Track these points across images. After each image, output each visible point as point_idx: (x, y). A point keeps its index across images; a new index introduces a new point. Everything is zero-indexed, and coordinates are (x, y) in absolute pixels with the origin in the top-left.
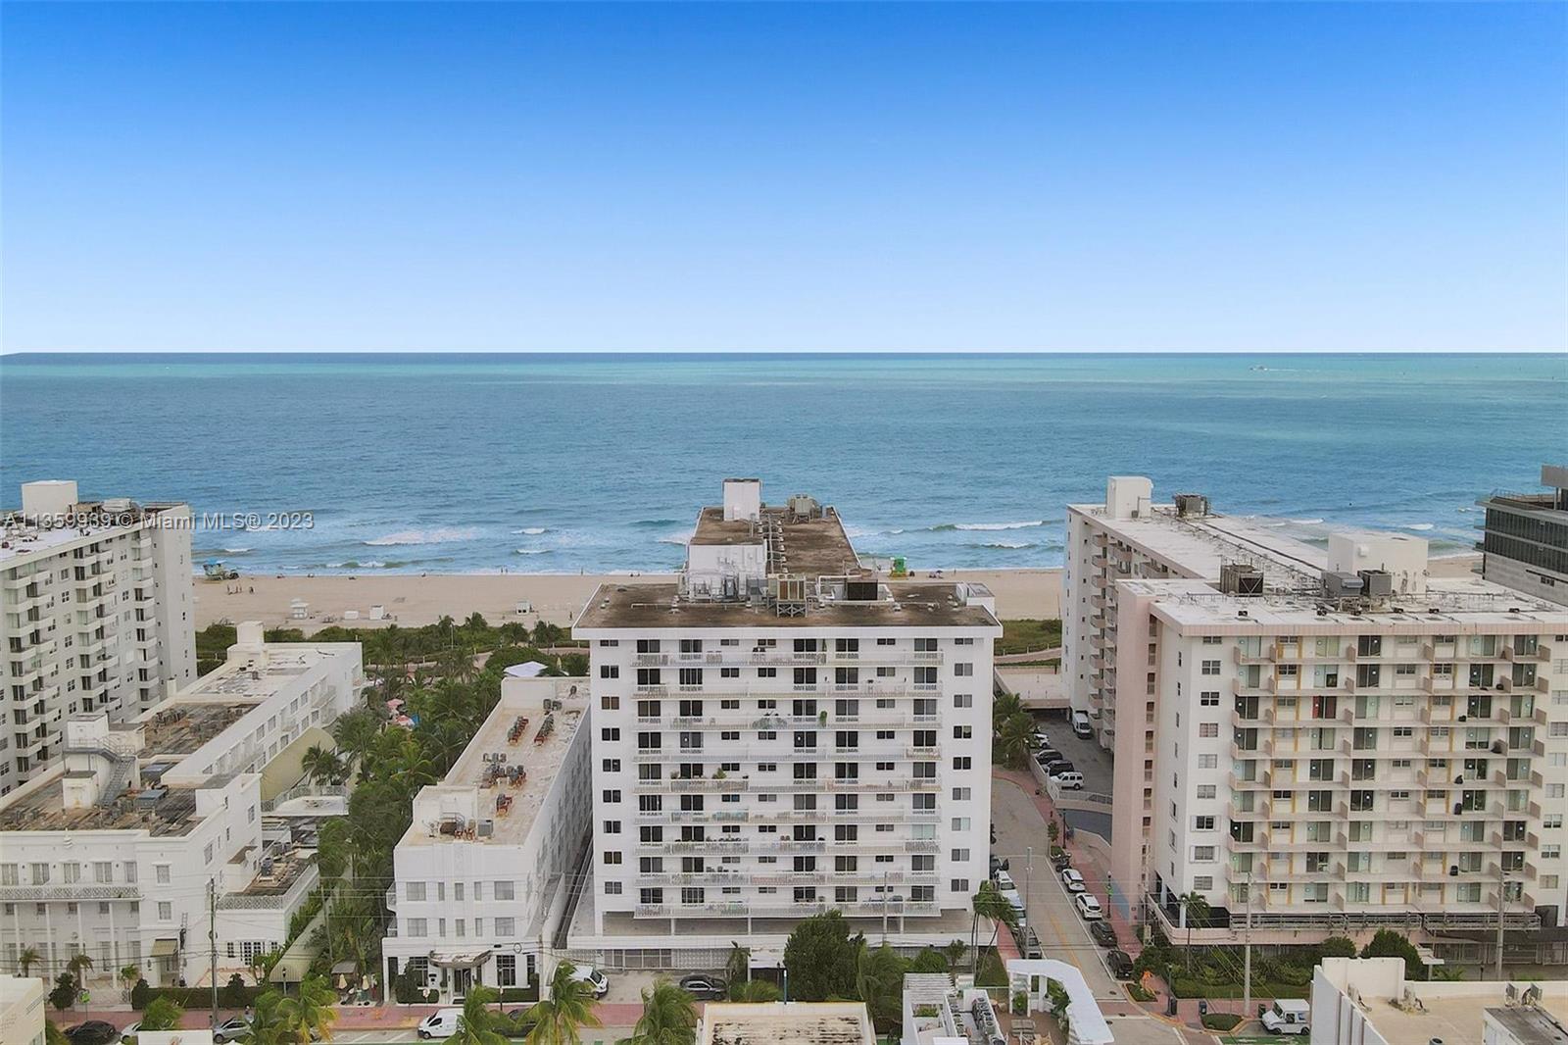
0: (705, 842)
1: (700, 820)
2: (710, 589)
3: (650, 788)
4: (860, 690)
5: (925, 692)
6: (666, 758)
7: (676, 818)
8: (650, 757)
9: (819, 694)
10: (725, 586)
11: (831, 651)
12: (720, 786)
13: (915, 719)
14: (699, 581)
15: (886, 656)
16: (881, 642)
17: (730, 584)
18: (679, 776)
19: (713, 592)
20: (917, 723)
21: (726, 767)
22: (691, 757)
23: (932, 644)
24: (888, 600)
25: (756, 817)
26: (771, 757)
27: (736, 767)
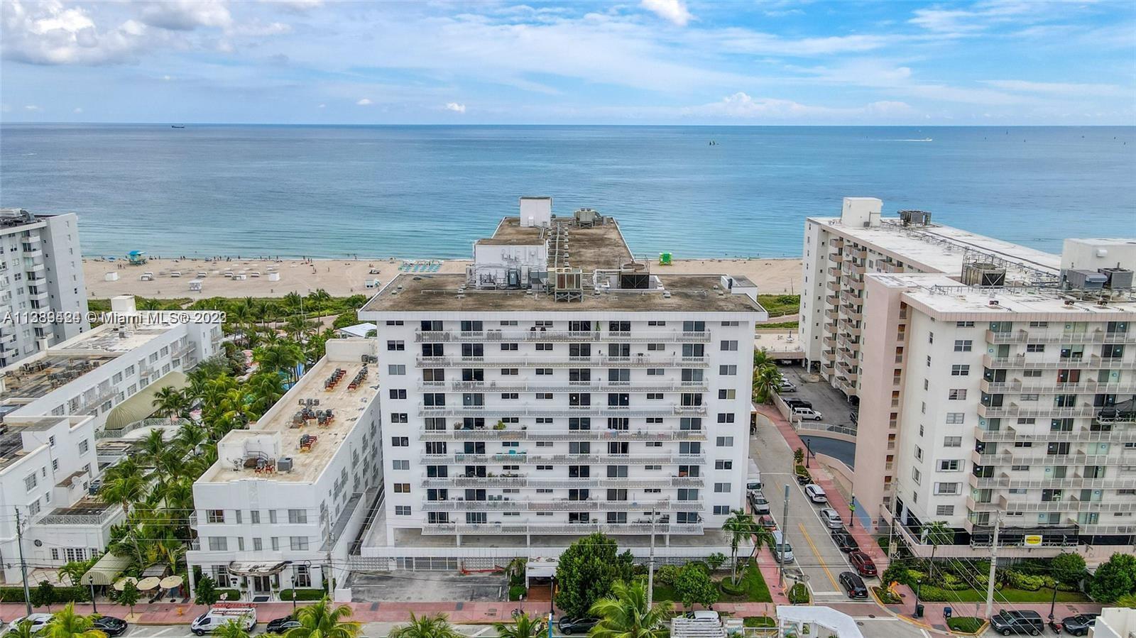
0: (487, 478)
1: (481, 460)
2: (495, 279)
3: (435, 436)
4: (631, 361)
5: (692, 363)
6: (450, 413)
7: (459, 459)
8: (435, 411)
9: (594, 364)
10: (509, 277)
11: (605, 331)
12: (500, 434)
13: (682, 384)
14: (485, 272)
15: (656, 334)
16: (652, 324)
17: (513, 276)
18: (462, 427)
19: (498, 281)
20: (684, 386)
21: (506, 420)
22: (473, 412)
23: (700, 326)
24: (659, 288)
25: (534, 458)
26: (547, 413)
27: (516, 420)
